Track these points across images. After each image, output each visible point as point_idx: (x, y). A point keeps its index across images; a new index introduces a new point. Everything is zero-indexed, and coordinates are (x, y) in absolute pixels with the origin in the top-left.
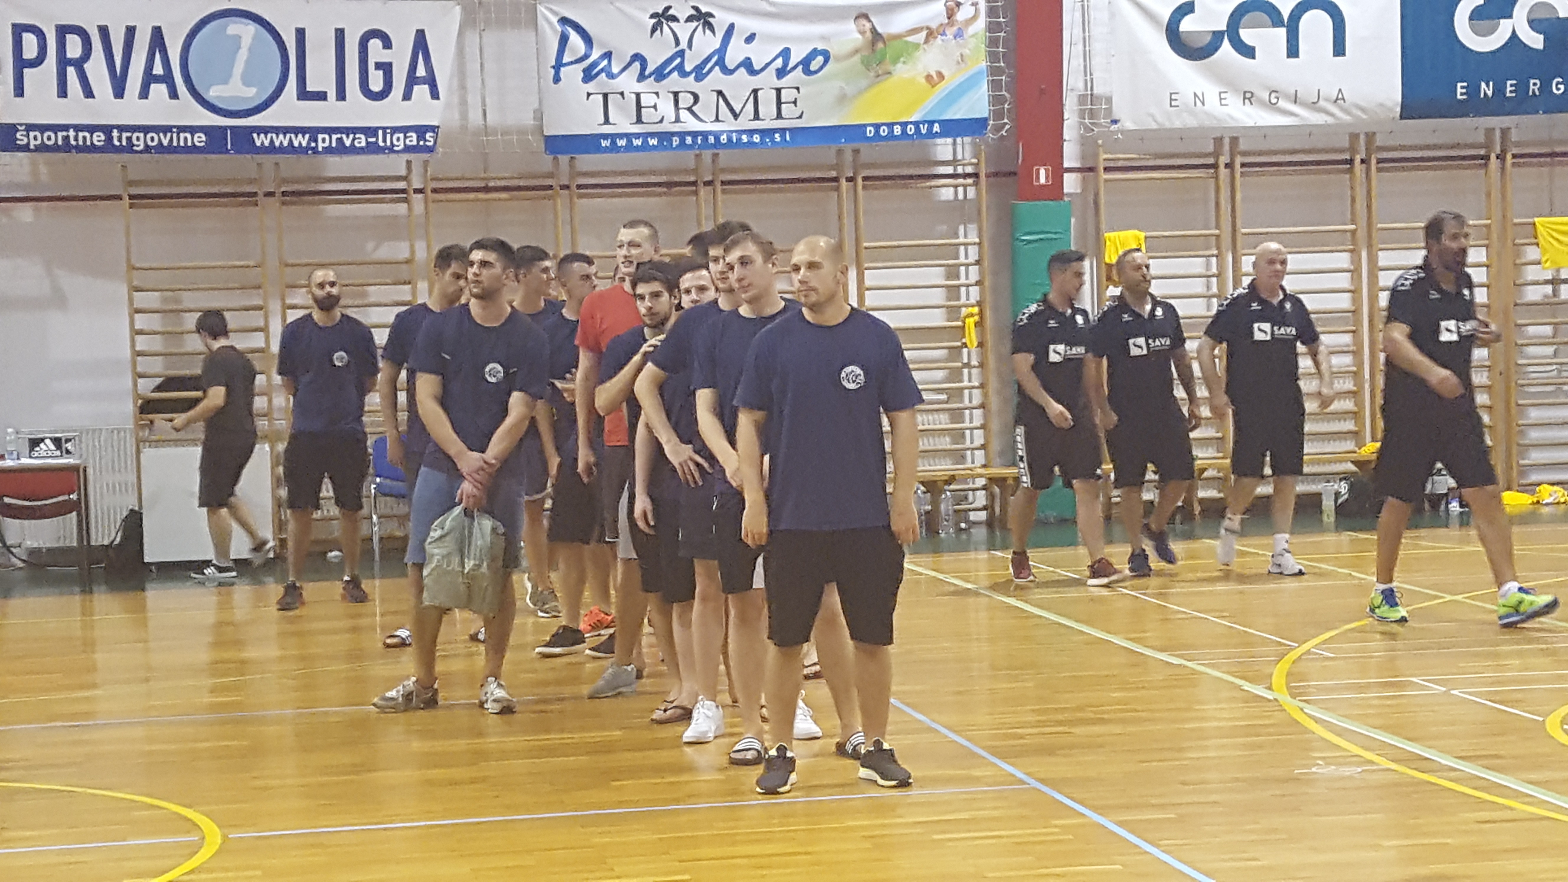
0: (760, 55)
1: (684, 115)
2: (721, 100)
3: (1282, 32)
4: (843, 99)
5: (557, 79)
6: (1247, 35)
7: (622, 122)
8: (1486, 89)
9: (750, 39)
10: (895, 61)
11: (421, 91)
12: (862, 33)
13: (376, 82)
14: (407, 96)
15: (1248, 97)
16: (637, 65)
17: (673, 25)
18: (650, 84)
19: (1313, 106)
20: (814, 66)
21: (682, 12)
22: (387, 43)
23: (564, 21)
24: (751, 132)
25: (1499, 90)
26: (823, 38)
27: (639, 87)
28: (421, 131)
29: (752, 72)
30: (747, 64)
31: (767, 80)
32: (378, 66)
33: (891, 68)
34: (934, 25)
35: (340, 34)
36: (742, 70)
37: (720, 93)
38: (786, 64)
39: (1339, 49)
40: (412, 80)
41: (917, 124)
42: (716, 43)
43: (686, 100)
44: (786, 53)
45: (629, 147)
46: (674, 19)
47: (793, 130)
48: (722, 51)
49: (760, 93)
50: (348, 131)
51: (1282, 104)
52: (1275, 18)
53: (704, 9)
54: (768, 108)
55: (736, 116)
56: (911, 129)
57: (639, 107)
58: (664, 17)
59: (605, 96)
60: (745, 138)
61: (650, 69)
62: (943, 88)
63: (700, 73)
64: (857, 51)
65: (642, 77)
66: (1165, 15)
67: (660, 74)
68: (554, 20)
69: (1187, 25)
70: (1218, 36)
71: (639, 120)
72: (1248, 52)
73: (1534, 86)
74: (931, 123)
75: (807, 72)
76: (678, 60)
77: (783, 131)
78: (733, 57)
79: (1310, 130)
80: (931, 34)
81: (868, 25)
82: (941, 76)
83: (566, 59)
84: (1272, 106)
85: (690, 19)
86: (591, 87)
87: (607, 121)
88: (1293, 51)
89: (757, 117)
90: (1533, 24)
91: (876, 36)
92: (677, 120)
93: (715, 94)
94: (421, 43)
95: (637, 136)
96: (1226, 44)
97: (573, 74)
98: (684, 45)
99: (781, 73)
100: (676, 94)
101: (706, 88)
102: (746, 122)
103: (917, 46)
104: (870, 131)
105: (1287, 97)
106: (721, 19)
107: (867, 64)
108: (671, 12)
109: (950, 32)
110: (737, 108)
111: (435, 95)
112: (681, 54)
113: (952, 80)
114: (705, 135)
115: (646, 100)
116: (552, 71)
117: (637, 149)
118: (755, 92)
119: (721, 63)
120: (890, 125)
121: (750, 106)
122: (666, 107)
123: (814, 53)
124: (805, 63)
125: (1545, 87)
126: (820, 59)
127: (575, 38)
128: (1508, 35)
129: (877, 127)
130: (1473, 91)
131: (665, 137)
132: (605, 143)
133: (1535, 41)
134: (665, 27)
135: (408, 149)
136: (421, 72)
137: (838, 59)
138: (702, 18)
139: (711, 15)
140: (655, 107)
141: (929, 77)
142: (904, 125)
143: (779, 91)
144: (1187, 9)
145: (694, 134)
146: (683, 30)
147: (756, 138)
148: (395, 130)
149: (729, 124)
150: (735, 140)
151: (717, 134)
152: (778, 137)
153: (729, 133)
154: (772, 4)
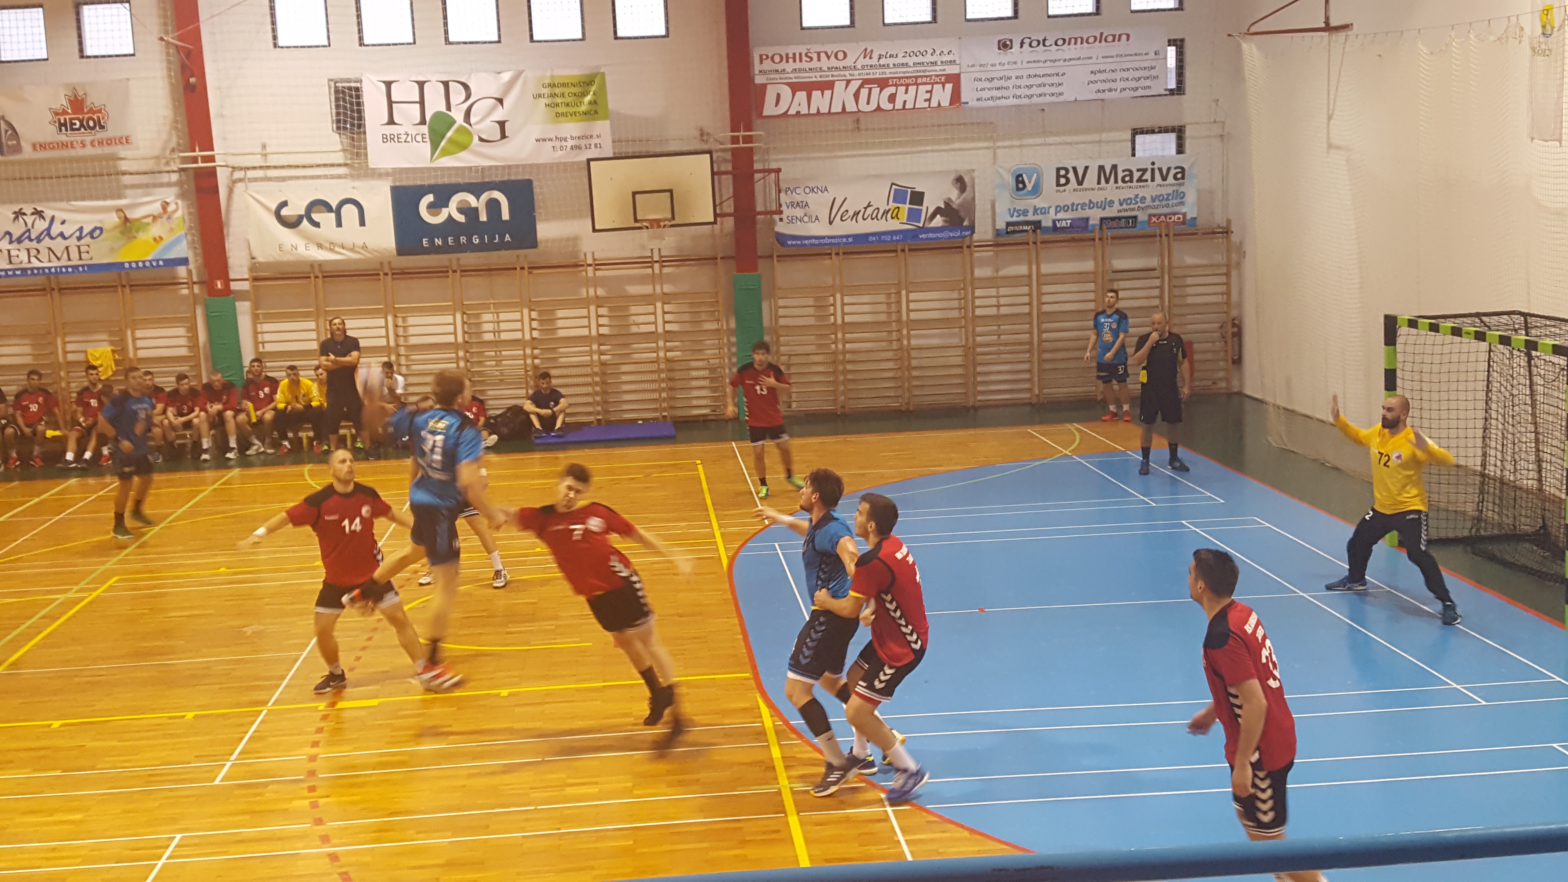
0: (68, 230)
1: (33, 259)
2: (51, 253)
3: (333, 215)
4: (112, 250)
6: (315, 217)
7: (2, 264)
8: (438, 242)
9: (63, 222)
10: (137, 231)
12: (120, 218)
15: (320, 246)
16: (7, 236)
17: (24, 217)
18: (15, 245)
19: (352, 250)
20: (95, 235)
21: (28, 210)
24: (67, 267)
25: (445, 241)
26: (101, 221)
27: (9, 247)
29: (65, 238)
31: (73, 242)
33: (136, 234)
34: (155, 214)
36: (60, 238)
37: (50, 249)
38: (81, 233)
39: (362, 223)
41: (150, 261)
42: (45, 225)
43: (33, 252)
44: (81, 229)
45: (7, 276)
46: (25, 214)
47: (88, 265)
48: (48, 229)
49: (70, 249)
51: (337, 249)
52: (329, 209)
53: (39, 209)
54: (74, 254)
55: (59, 259)
56: (147, 264)
57: (10, 256)
58: (19, 214)
60: (64, 270)
61: (14, 238)
62: (162, 244)
63: (39, 240)
64: (116, 227)
65: (11, 242)
67: (19, 241)
69: (284, 212)
70: (300, 218)
71: (11, 263)
72: (317, 225)
73: (463, 239)
74: (158, 261)
75: (92, 237)
76: (27, 234)
77: (83, 266)
78: (55, 231)
79: (355, 261)
80: (155, 218)
81: (122, 214)
82: (161, 238)
84: (332, 250)
85: (33, 214)
88: (339, 224)
89: (69, 259)
90: (460, 210)
91: (126, 220)
92: (29, 262)
93: (47, 250)
95: (10, 270)
96: (305, 221)
98: (30, 226)
99: (79, 238)
100: (28, 250)
101: (42, 246)
102: (64, 262)
103: (148, 224)
104: (127, 265)
105: (338, 246)
106: (48, 213)
107: (122, 233)
108: (23, 211)
109: (165, 216)
110: (59, 255)
112: (29, 230)
113: (167, 240)
114: (43, 268)
115: (13, 253)
117: (10, 276)
118: (67, 248)
119: (49, 235)
120: (137, 263)
121: (65, 255)
122: (24, 256)
123: (96, 228)
124: (91, 234)
125: (470, 240)
126: (98, 232)
128: (446, 216)
129: (130, 263)
130: (432, 242)
131: (24, 270)
133: (461, 218)
134: (20, 219)
137: (108, 231)
138: (39, 214)
139: (42, 212)
140: (18, 256)
141: (155, 239)
142: (144, 262)
143: (79, 247)
144: (284, 204)
145: (38, 269)
146: (29, 220)
147: (70, 270)
149: (55, 263)
150: (59, 271)
151: (49, 268)
152: (81, 269)
153: (56, 268)
154: (73, 205)
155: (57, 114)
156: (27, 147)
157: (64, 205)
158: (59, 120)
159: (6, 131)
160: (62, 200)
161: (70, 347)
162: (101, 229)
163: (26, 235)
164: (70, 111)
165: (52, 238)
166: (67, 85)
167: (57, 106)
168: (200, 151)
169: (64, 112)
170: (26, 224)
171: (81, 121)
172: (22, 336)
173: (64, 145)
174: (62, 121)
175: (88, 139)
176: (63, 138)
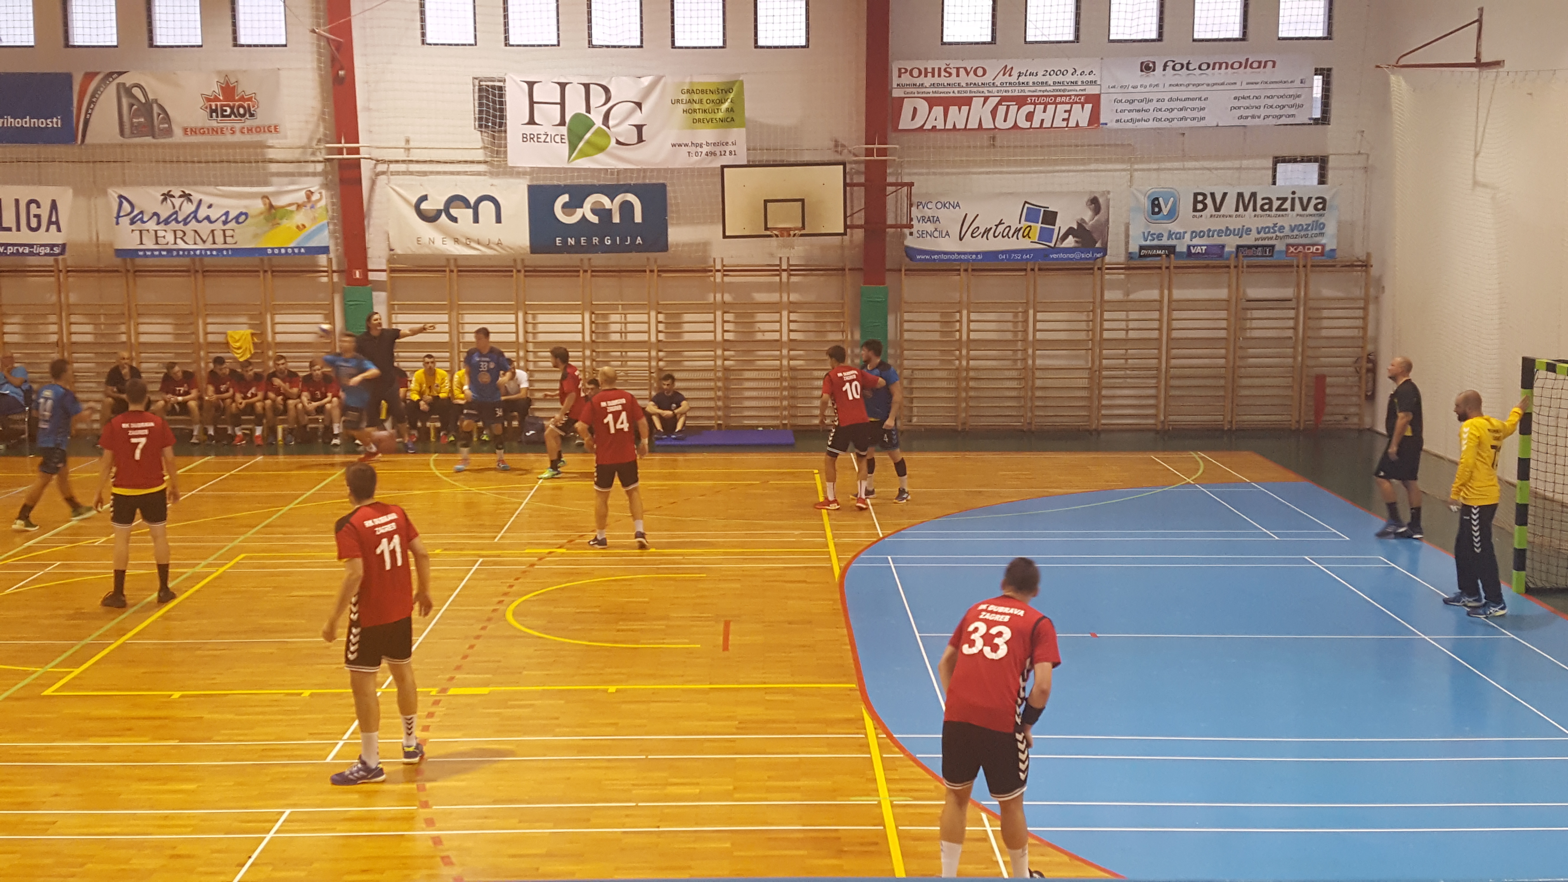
0: (214, 214)
1: (179, 241)
2: (196, 235)
3: (471, 211)
4: (256, 236)
5: (117, 223)
6: (453, 212)
7: (149, 244)
8: (571, 241)
9: (210, 206)
10: (281, 219)
11: (53, 228)
12: (265, 204)
13: (34, 223)
14: (47, 230)
15: (456, 241)
16: (155, 217)
17: (173, 199)
18: (162, 226)
19: (488, 246)
20: (241, 220)
21: (177, 192)
22: (39, 207)
23: (121, 197)
24: (211, 250)
25: (578, 242)
26: (246, 207)
27: (157, 228)
28: (52, 246)
29: (211, 222)
30: (208, 218)
31: (219, 225)
32: (35, 216)
33: (280, 222)
34: (300, 202)
35: (17, 201)
36: (206, 222)
37: (196, 231)
38: (227, 218)
39: (499, 220)
40: (50, 223)
41: (292, 248)
42: (192, 208)
43: (180, 234)
44: (227, 214)
45: (153, 256)
46: (174, 197)
47: (232, 249)
48: (196, 211)
49: (215, 232)
50: (21, 245)
51: (473, 244)
52: (467, 204)
53: (187, 192)
54: (220, 239)
55: (204, 242)
56: (290, 251)
57: (157, 237)
58: (167, 196)
59: (141, 231)
60: (209, 253)
61: (161, 220)
62: (305, 232)
63: (186, 222)
64: (261, 213)
65: (158, 223)
66: (414, 200)
67: (167, 222)
68: (116, 196)
69: (424, 206)
70: (439, 212)
71: (157, 243)
72: (454, 220)
73: (595, 240)
74: (300, 248)
75: (237, 222)
76: (174, 216)
77: (227, 250)
78: (201, 214)
79: (489, 257)
80: (299, 206)
81: (267, 201)
82: (304, 226)
83: (121, 214)
84: (467, 245)
85: (180, 196)
86: (133, 227)
87: (141, 243)
88: (476, 220)
89: (214, 243)
90: (594, 211)
91: (271, 206)
92: (175, 243)
93: (193, 233)
94: (54, 206)
95: (156, 250)
96: (443, 215)
97: (125, 220)
98: (177, 208)
99: (225, 223)
100: (175, 231)
101: (188, 229)
102: (208, 245)
103: (292, 212)
104: (270, 251)
105: (474, 241)
106: (196, 197)
107: (267, 220)
108: (171, 193)
109: (309, 205)
110: (205, 238)
111: (59, 230)
112: (176, 213)
113: (310, 228)
114: (189, 250)
115: (160, 234)
116: (115, 220)
117: (157, 256)
118: (213, 231)
119: (195, 217)
120: (280, 249)
121: (211, 238)
122: (170, 238)
123: (241, 214)
124: (237, 218)
125: (602, 241)
126: (243, 217)
127: (125, 204)
128: (580, 216)
129: (273, 249)
130: (564, 242)
131: (169, 251)
132: (141, 253)
133: (595, 219)
134: (169, 201)
135: (46, 254)
136: (54, 219)
137: (252, 217)
138: (187, 196)
139: (190, 195)
140: (164, 237)
141: (298, 227)
142: (286, 248)
143: (224, 231)
144: (424, 198)
145: (184, 250)
146: (177, 202)
147: (214, 253)
148: (42, 245)
149: (201, 246)
150: (204, 253)
151: (195, 250)
152: (225, 253)
153: (201, 250)
154: (220, 190)
155: (209, 100)
156: (178, 131)
157: (211, 189)
158: (211, 106)
159: (159, 115)
160: (209, 184)
161: (210, 328)
162: (246, 214)
163: (173, 218)
164: (221, 98)
165: (198, 221)
166: (219, 73)
167: (209, 93)
168: (345, 143)
169: (216, 99)
170: (174, 207)
171: (232, 108)
172: (166, 315)
173: (215, 131)
174: (214, 107)
175: (238, 126)
176: (214, 124)
